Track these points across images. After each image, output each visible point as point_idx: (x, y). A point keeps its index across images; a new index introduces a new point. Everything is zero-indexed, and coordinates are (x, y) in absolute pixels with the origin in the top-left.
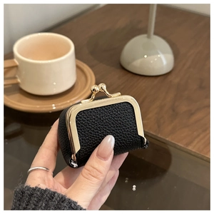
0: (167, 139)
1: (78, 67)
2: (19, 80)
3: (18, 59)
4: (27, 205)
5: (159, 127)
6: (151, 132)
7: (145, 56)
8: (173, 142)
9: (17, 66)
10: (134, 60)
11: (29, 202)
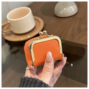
0: (77, 42)
1: (35, 19)
2: (12, 29)
3: (9, 21)
4: (27, 85)
5: (73, 37)
6: (70, 40)
7: (64, 9)
8: (80, 43)
9: (9, 24)
10: (60, 11)
11: (27, 84)
